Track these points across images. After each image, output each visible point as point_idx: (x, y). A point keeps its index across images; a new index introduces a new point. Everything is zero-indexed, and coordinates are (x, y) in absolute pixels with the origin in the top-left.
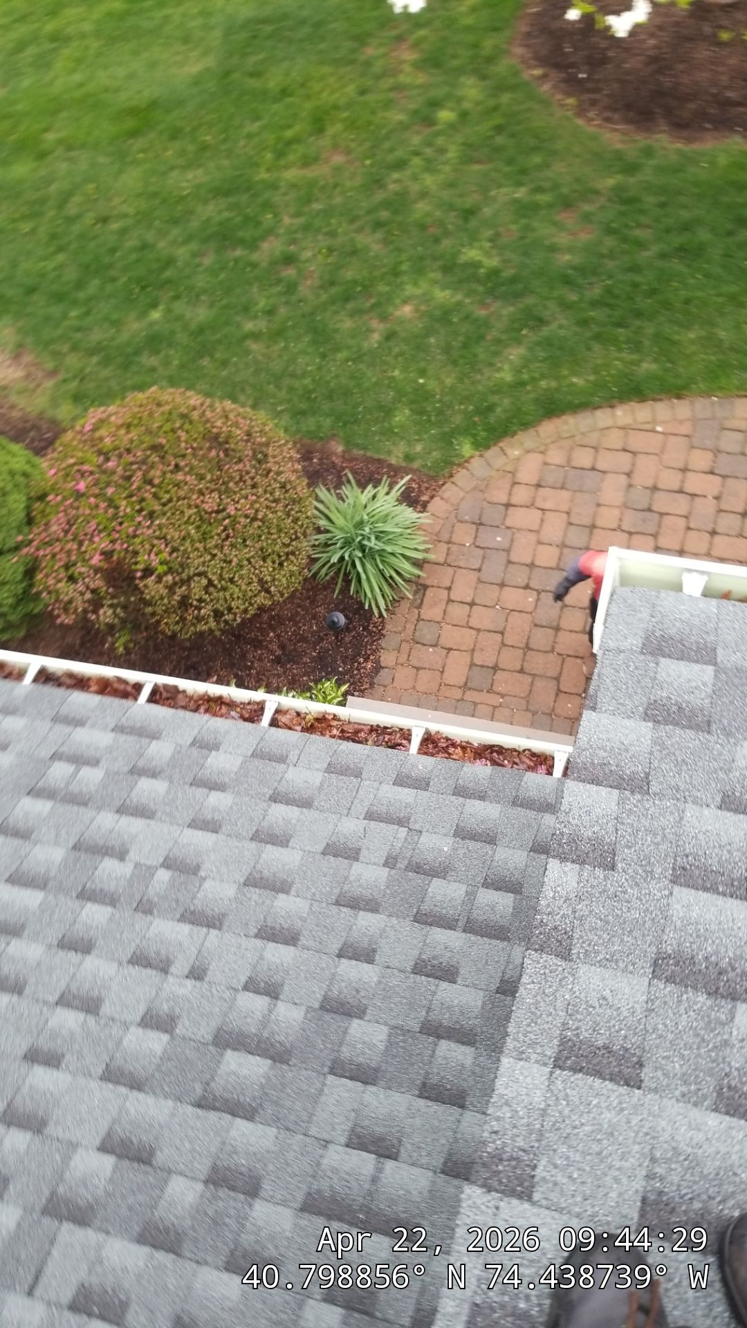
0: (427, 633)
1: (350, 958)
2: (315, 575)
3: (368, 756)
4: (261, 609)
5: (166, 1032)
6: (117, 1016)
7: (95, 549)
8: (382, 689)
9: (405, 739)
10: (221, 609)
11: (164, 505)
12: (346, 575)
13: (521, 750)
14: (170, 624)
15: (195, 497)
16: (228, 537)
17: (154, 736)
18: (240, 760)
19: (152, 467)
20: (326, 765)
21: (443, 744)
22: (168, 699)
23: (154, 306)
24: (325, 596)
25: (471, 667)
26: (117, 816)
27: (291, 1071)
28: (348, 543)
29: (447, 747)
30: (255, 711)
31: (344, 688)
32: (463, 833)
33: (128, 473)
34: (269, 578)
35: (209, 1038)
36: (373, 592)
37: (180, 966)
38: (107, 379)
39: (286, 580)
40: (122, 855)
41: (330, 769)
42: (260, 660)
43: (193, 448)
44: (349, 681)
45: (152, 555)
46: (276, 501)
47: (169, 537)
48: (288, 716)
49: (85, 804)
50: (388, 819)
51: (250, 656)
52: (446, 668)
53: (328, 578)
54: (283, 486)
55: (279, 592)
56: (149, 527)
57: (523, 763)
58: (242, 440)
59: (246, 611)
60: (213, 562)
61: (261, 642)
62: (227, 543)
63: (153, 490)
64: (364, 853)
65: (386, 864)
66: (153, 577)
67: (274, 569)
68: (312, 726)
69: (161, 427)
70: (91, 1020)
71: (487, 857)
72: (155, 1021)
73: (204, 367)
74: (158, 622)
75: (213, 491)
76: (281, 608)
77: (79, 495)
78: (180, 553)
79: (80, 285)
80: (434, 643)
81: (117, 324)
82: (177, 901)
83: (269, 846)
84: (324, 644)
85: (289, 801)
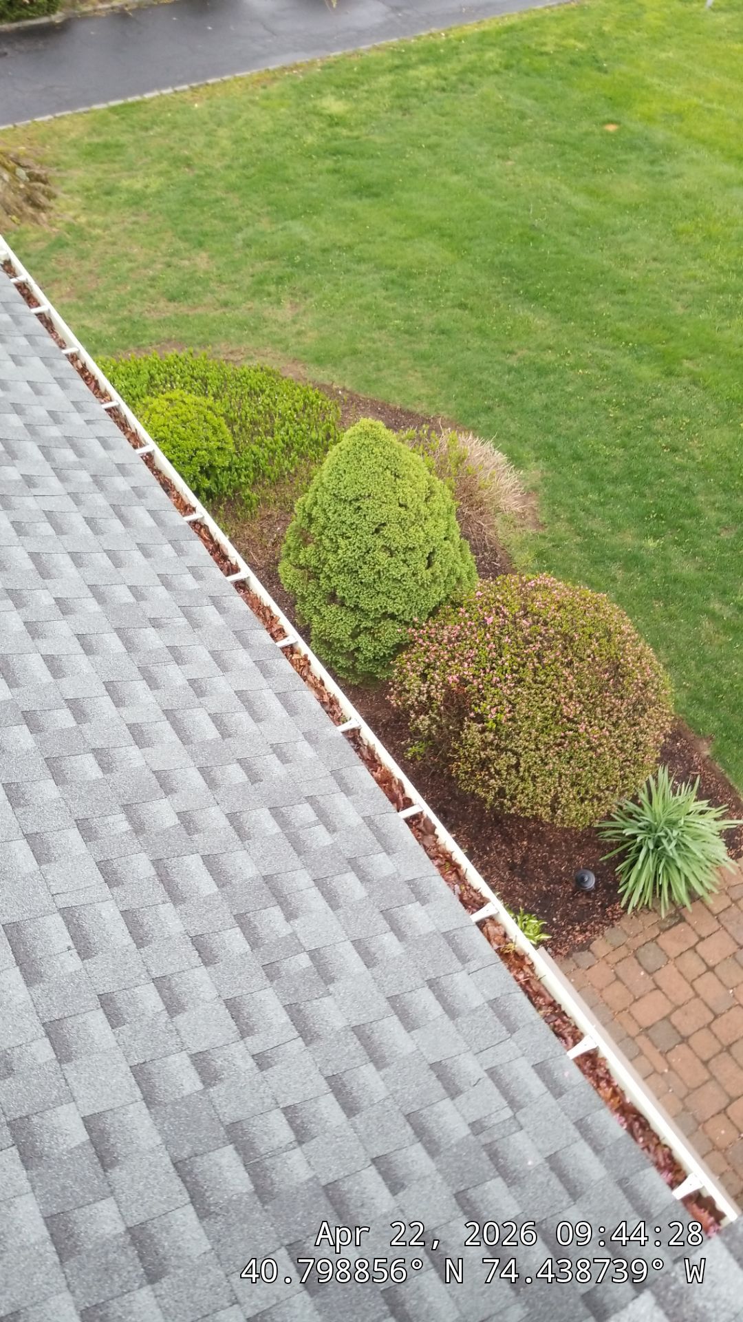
0: (651, 956)
1: (380, 1173)
2: (599, 830)
3: (532, 1023)
4: (536, 818)
5: (203, 1082)
6: (183, 1033)
7: (458, 671)
8: (574, 966)
9: (572, 1037)
10: (507, 792)
11: (535, 682)
12: (626, 852)
13: (664, 1142)
14: (460, 769)
15: (563, 695)
16: (560, 744)
17: (388, 850)
18: (432, 928)
19: (551, 648)
20: (492, 997)
21: (600, 1072)
22: (420, 830)
23: (656, 537)
24: (594, 853)
25: (664, 1018)
26: (312, 883)
27: (261, 1213)
28: (649, 829)
29: (602, 1079)
30: (475, 901)
31: (544, 937)
32: (554, 1163)
33: (530, 638)
34: (563, 801)
35: (228, 1121)
36: (637, 883)
37: (256, 1043)
38: (574, 560)
39: (576, 814)
40: (290, 916)
41: (493, 1003)
42: (499, 854)
43: (594, 659)
44: (553, 935)
45: (493, 711)
46: (622, 750)
47: (517, 707)
48: (496, 929)
49: (299, 854)
50: (505, 1091)
51: (494, 844)
52: (642, 1001)
53: (608, 840)
54: (638, 744)
55: (562, 819)
56: (510, 688)
57: (655, 1154)
58: (637, 684)
59: (523, 809)
60: (533, 753)
61: (512, 840)
62: (557, 749)
63: (538, 665)
64: (461, 1099)
65: (472, 1125)
66: (480, 726)
67: (574, 798)
68: (507, 954)
69: (583, 626)
70: (164, 1017)
71: (559, 1206)
72: (202, 1063)
73: (653, 608)
74: (454, 760)
75: (580, 702)
76: (550, 831)
77: (483, 624)
78: (515, 725)
79: (615, 481)
80: (650, 970)
81: (617, 528)
82: (297, 990)
83: (396, 1017)
84: (559, 888)
85: (441, 998)
